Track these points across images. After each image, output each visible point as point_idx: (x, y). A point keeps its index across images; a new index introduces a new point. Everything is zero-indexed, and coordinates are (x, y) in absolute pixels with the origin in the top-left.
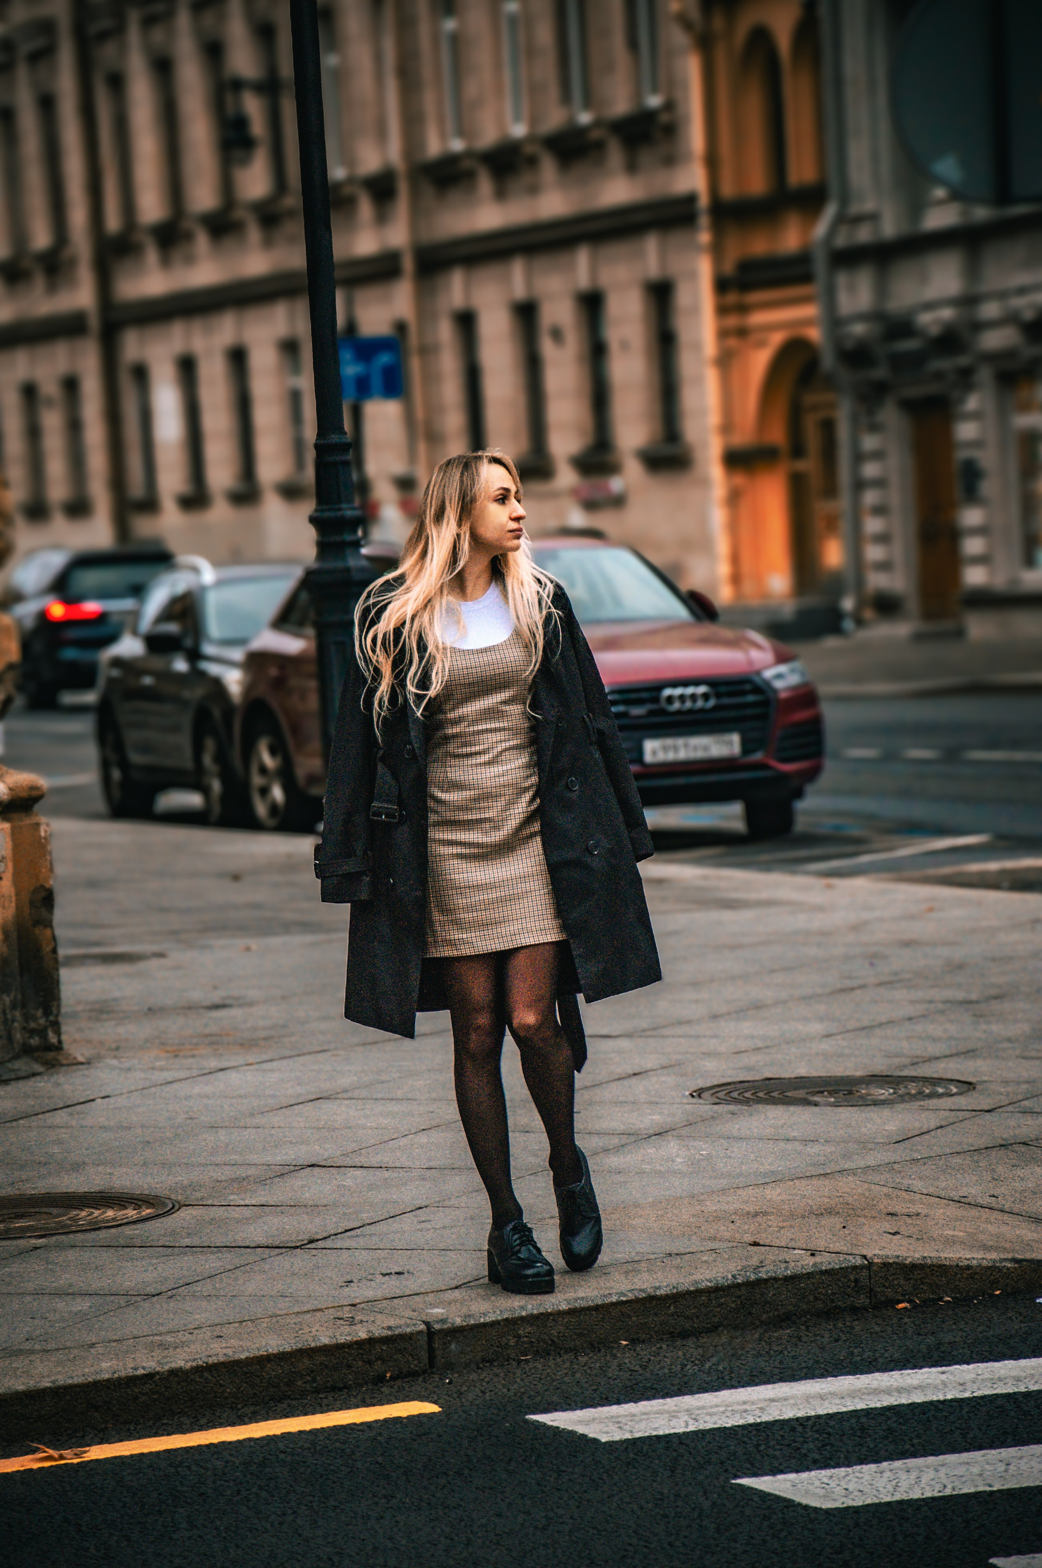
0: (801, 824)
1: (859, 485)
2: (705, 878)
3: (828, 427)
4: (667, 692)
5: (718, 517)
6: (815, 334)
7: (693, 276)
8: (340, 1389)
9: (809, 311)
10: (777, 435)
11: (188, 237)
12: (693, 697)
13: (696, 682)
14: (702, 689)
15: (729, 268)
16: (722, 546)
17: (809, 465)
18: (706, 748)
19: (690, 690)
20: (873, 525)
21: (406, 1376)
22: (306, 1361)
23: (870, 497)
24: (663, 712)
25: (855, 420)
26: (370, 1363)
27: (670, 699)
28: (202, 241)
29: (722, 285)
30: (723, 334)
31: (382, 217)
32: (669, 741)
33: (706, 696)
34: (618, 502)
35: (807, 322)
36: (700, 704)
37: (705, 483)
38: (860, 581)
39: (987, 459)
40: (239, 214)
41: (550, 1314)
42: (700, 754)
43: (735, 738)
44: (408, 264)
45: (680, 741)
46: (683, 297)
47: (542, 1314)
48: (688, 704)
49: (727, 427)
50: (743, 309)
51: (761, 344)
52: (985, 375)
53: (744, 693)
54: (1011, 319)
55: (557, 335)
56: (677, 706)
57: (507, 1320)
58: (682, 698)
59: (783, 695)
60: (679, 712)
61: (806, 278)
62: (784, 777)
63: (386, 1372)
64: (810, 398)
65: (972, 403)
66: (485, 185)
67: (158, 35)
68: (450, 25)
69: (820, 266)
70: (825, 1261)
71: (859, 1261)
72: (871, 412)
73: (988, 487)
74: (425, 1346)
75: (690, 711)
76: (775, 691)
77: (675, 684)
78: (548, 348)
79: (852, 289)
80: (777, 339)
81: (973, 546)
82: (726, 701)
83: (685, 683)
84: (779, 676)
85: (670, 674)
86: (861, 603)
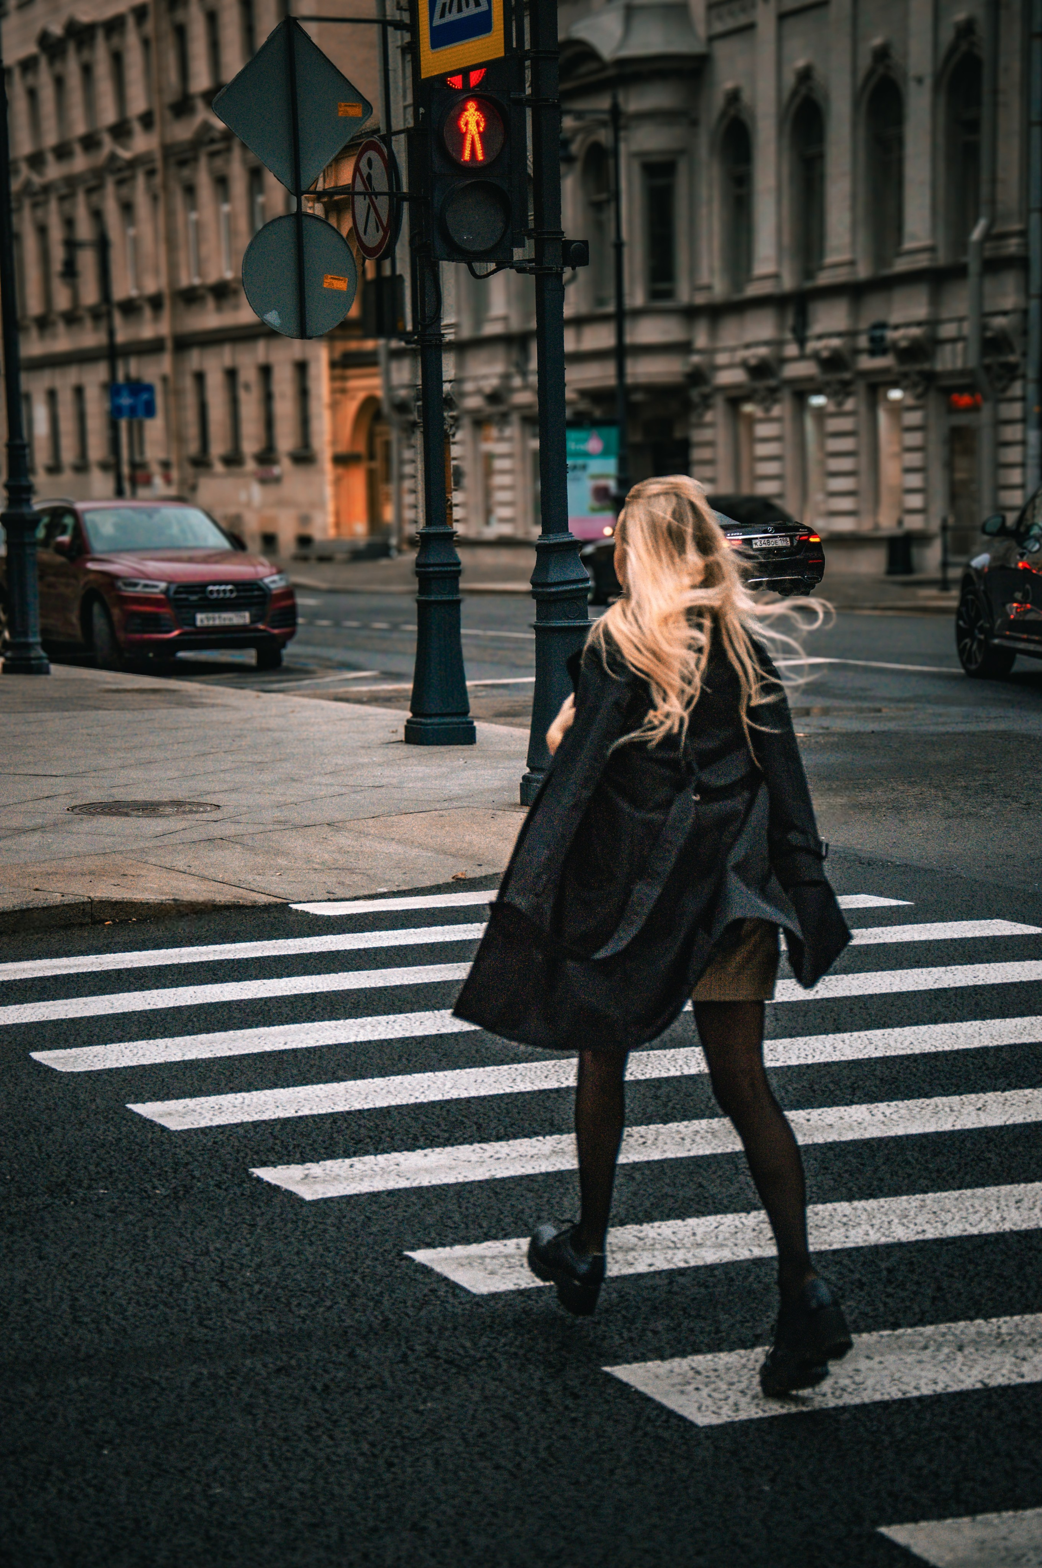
0: (285, 662)
1: (402, 477)
2: (200, 690)
3: (387, 444)
4: (210, 588)
5: (328, 491)
6: (380, 393)
7: (318, 359)
9: (377, 382)
10: (361, 447)
11: (53, 324)
12: (224, 591)
13: (226, 583)
14: (229, 587)
15: (337, 355)
16: (330, 507)
17: (377, 464)
18: (230, 619)
19: (223, 588)
20: (408, 499)
23: (408, 484)
24: (207, 599)
25: (399, 441)
27: (211, 592)
28: (61, 327)
29: (333, 365)
30: (333, 391)
31: (156, 318)
32: (210, 615)
33: (231, 591)
34: (277, 480)
35: (375, 388)
36: (228, 595)
37: (321, 472)
38: (400, 529)
39: (467, 466)
40: (81, 312)
42: (227, 623)
43: (247, 615)
44: (169, 344)
45: (216, 615)
46: (313, 370)
48: (221, 595)
49: (334, 442)
50: (344, 378)
51: (353, 398)
52: (466, 421)
53: (253, 590)
54: (479, 392)
55: (247, 387)
56: (215, 595)
58: (218, 591)
59: (275, 592)
60: (216, 599)
61: (375, 364)
62: (273, 636)
64: (379, 428)
65: (459, 436)
66: (211, 303)
67: (40, 213)
68: (194, 216)
69: (382, 358)
70: (67, 900)
71: (86, 899)
72: (409, 438)
73: (467, 482)
75: (222, 599)
76: (270, 590)
77: (214, 584)
78: (243, 395)
79: (399, 370)
80: (361, 396)
81: (457, 513)
82: (242, 594)
83: (220, 583)
84: (274, 582)
85: (213, 578)
86: (401, 541)
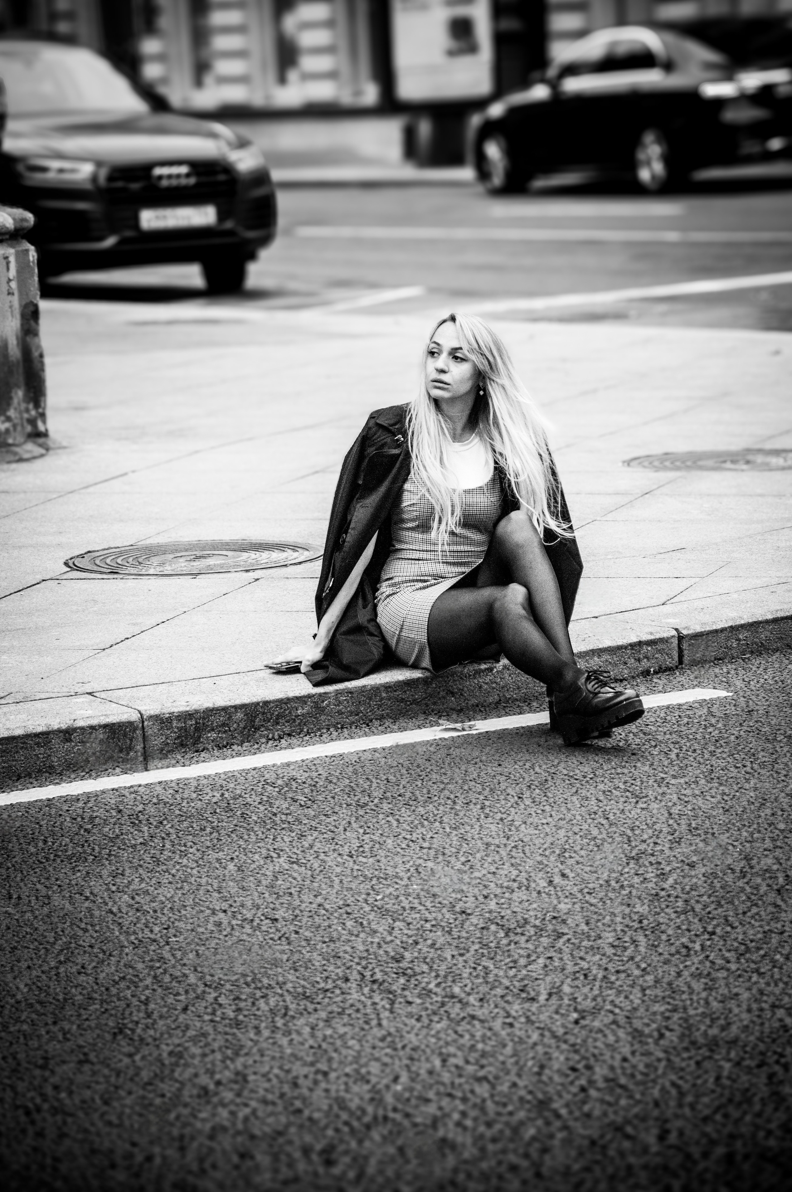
0: (250, 282)
4: (157, 171)
8: (621, 681)
12: (178, 176)
13: (179, 163)
14: (183, 170)
18: (188, 218)
19: (174, 170)
21: (665, 671)
22: (596, 658)
24: (154, 188)
26: (639, 660)
27: (160, 177)
32: (160, 212)
33: (187, 175)
36: (183, 181)
41: (761, 622)
42: (183, 223)
43: (212, 210)
45: (170, 212)
47: (755, 622)
48: (174, 182)
53: (216, 173)
56: (166, 182)
57: (731, 627)
58: (169, 176)
59: (244, 176)
60: (167, 188)
62: (244, 241)
63: (650, 667)
73: (164, 22)
74: (676, 648)
75: (175, 187)
76: (238, 172)
77: (162, 164)
82: (204, 179)
83: (171, 164)
84: (240, 160)
